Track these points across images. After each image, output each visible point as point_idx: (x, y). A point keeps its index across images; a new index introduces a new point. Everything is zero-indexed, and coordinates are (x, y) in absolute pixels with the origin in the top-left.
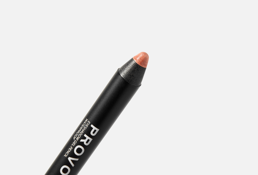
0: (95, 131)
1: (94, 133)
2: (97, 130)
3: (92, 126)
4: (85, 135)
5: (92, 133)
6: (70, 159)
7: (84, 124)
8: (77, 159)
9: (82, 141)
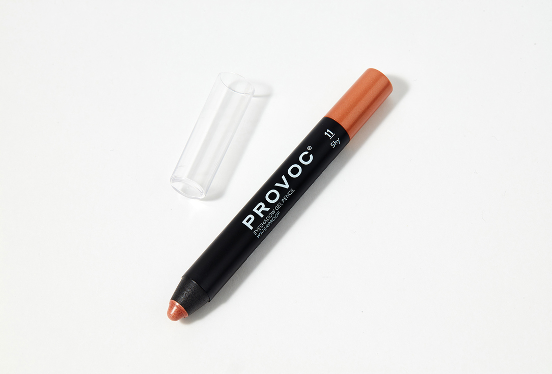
0: (248, 221)
1: (250, 219)
2: (244, 222)
3: (251, 228)
4: (262, 216)
5: (253, 218)
6: (287, 186)
7: (262, 231)
8: (277, 185)
9: (267, 209)
